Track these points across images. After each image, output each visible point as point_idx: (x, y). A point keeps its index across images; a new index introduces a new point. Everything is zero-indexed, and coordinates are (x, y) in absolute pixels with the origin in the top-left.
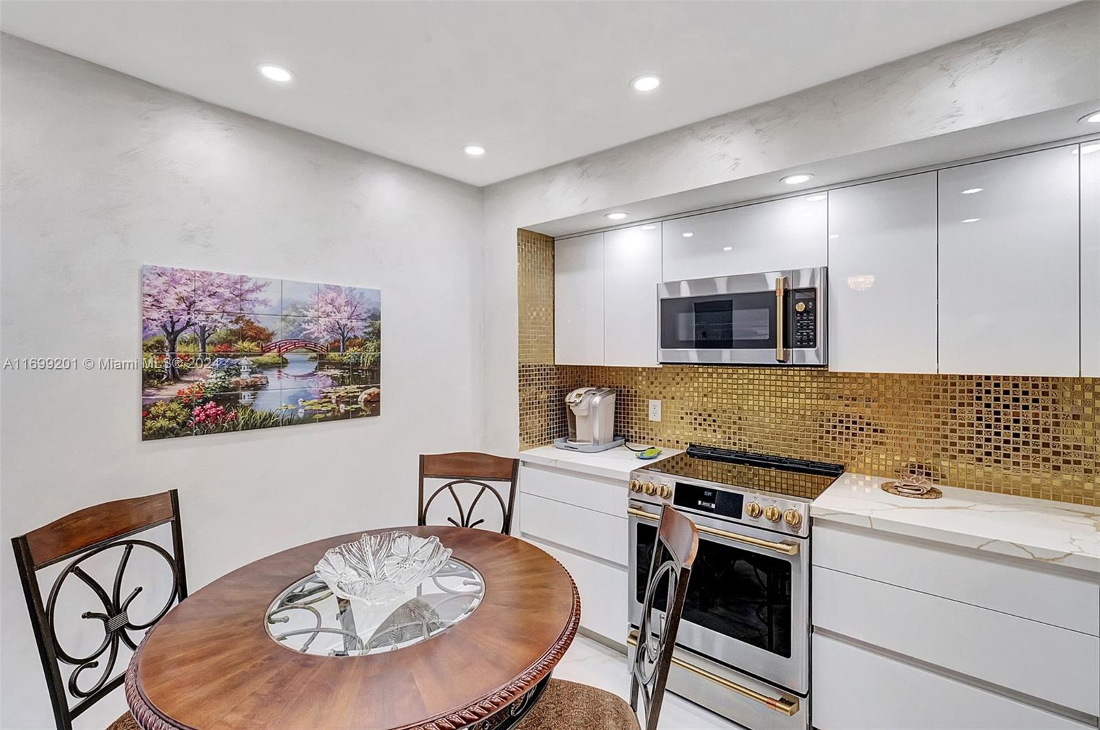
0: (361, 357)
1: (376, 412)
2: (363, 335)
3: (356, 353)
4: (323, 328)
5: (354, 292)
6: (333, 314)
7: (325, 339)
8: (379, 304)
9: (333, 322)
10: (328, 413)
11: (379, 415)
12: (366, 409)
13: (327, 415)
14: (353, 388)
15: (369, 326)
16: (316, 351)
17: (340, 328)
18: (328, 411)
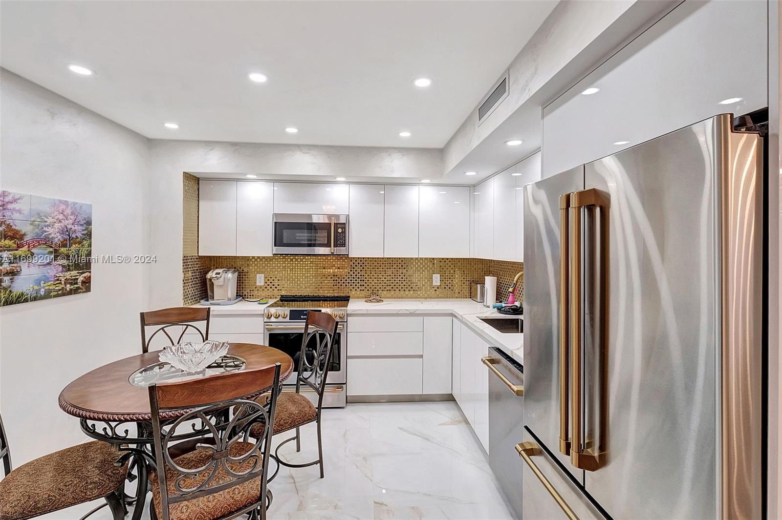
0: (80, 251)
1: (88, 289)
2: (81, 235)
3: (77, 248)
4: (57, 230)
5: (76, 206)
6: (63, 221)
7: (58, 238)
8: (91, 214)
9: (63, 226)
10: (59, 291)
11: (90, 291)
12: (83, 288)
13: (59, 292)
14: (74, 273)
15: (85, 230)
16: (52, 247)
17: (67, 231)
18: (60, 290)
